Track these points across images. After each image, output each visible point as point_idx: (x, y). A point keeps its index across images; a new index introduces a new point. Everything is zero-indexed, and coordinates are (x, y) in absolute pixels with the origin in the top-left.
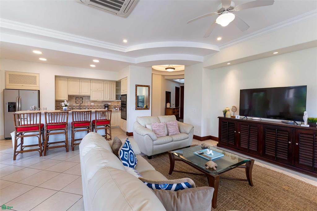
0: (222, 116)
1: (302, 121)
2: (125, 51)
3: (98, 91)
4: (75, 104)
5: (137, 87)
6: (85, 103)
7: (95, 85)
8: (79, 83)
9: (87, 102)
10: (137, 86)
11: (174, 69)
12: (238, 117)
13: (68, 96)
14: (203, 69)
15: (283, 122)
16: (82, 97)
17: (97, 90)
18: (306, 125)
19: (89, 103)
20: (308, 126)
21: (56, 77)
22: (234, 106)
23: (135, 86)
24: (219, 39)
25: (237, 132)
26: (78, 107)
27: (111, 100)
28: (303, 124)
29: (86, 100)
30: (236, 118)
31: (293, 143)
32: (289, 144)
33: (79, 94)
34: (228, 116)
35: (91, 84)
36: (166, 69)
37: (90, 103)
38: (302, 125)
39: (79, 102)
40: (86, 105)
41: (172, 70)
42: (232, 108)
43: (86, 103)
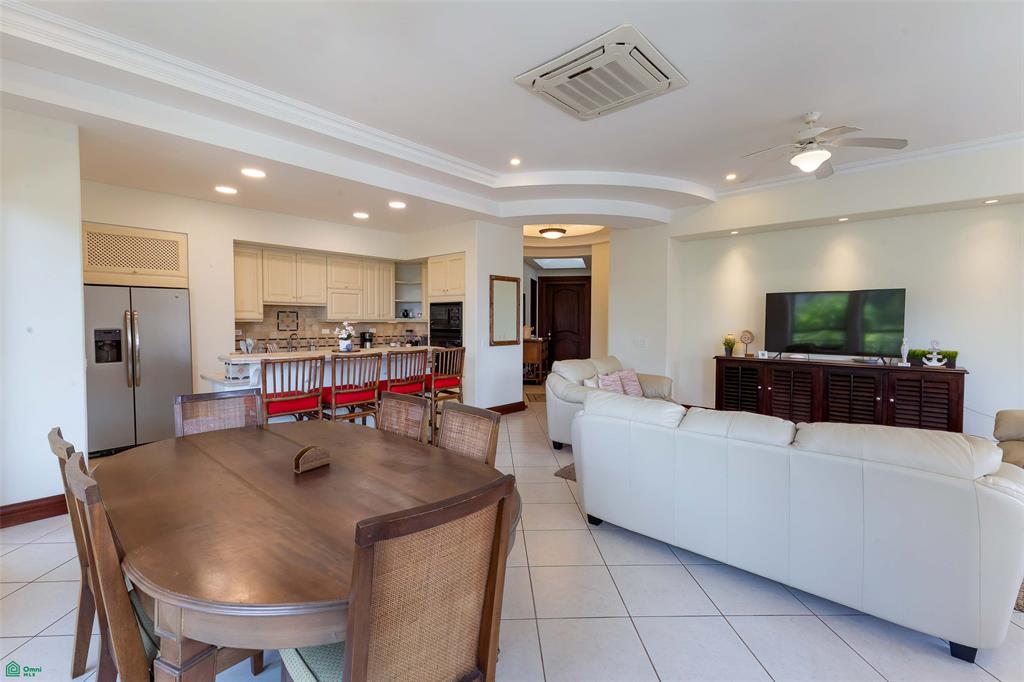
0: (722, 353)
1: (899, 356)
2: (494, 186)
3: (346, 291)
4: (274, 334)
5: (495, 282)
6: (304, 329)
7: (337, 273)
8: (294, 264)
9: (311, 326)
10: (493, 278)
11: (564, 231)
12: (763, 355)
13: (265, 306)
14: (669, 240)
15: (856, 361)
16: (296, 310)
17: (346, 288)
18: (905, 364)
19: (316, 328)
20: (909, 365)
21: (237, 243)
22: (747, 331)
23: (488, 280)
24: (731, 177)
25: (764, 388)
26: (284, 343)
27: (382, 319)
28: (901, 362)
29: (307, 320)
30: (760, 357)
31: (885, 400)
32: (875, 401)
33: (295, 300)
34: (739, 352)
35: (329, 267)
36: (542, 232)
37: (320, 330)
38: (900, 365)
39: (288, 326)
40: (308, 334)
41: (558, 235)
42: (741, 334)
43: (307, 328)
